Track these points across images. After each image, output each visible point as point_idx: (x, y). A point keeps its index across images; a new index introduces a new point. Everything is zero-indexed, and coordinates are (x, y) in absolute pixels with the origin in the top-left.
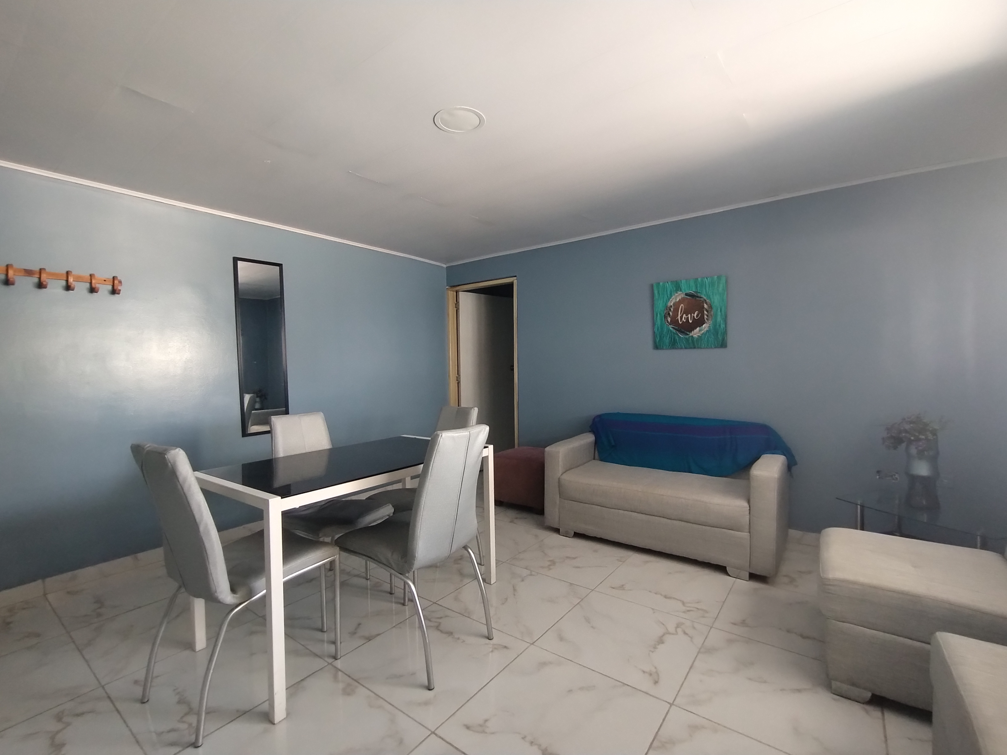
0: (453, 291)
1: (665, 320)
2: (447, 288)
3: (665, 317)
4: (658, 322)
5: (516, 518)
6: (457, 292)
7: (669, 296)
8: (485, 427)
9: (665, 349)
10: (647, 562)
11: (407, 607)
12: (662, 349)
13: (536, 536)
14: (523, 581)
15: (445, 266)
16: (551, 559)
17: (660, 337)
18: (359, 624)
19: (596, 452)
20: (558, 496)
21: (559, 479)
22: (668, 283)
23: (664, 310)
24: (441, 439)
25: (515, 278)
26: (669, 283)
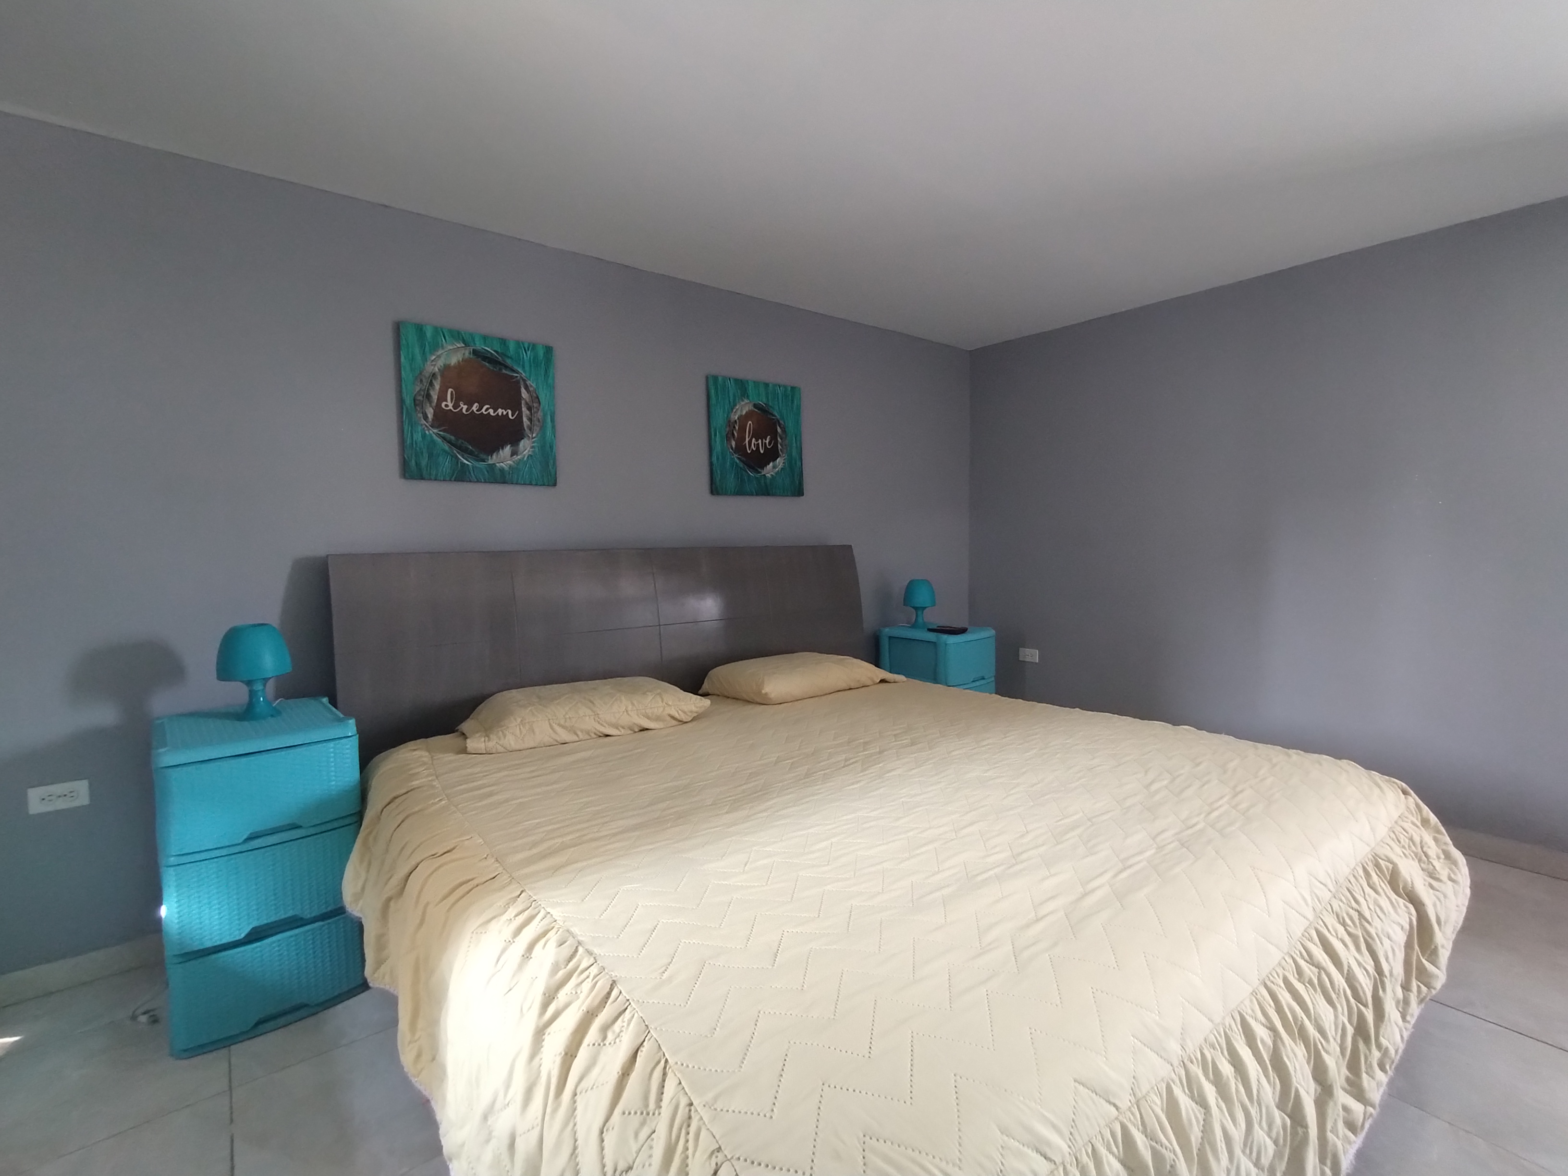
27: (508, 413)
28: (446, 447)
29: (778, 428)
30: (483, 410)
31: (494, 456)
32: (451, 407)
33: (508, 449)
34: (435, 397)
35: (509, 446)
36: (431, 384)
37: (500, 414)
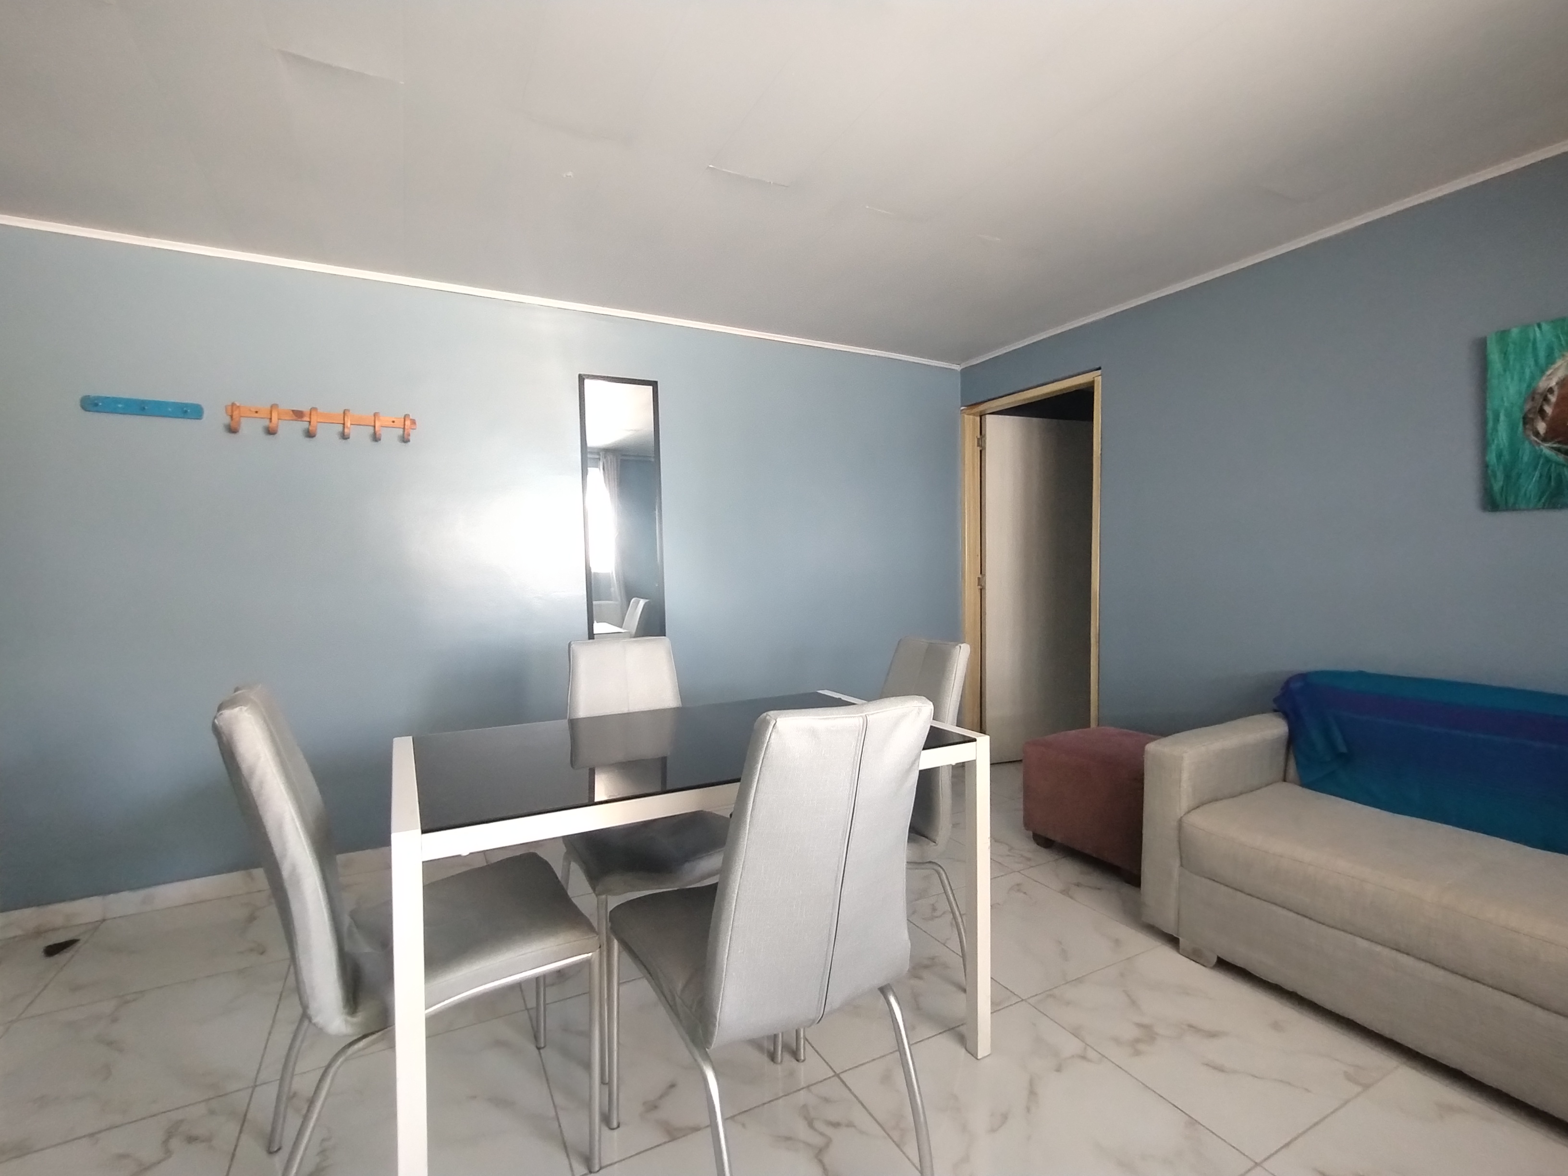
0: (974, 414)
1: (1525, 429)
2: (963, 410)
3: (1527, 421)
4: (1502, 435)
5: (1078, 885)
6: (982, 416)
7: (1542, 360)
8: (920, 704)
9: (1524, 510)
10: (1447, 1109)
11: (779, 1067)
12: (1513, 508)
13: (1117, 942)
14: (1059, 1069)
15: (958, 368)
16: (1146, 1020)
17: (1507, 477)
18: (672, 1086)
19: (1292, 764)
20: (1177, 863)
21: (1180, 821)
22: (1539, 326)
23: (1525, 401)
24: (773, 734)
25: (1099, 372)
26: (1545, 327)
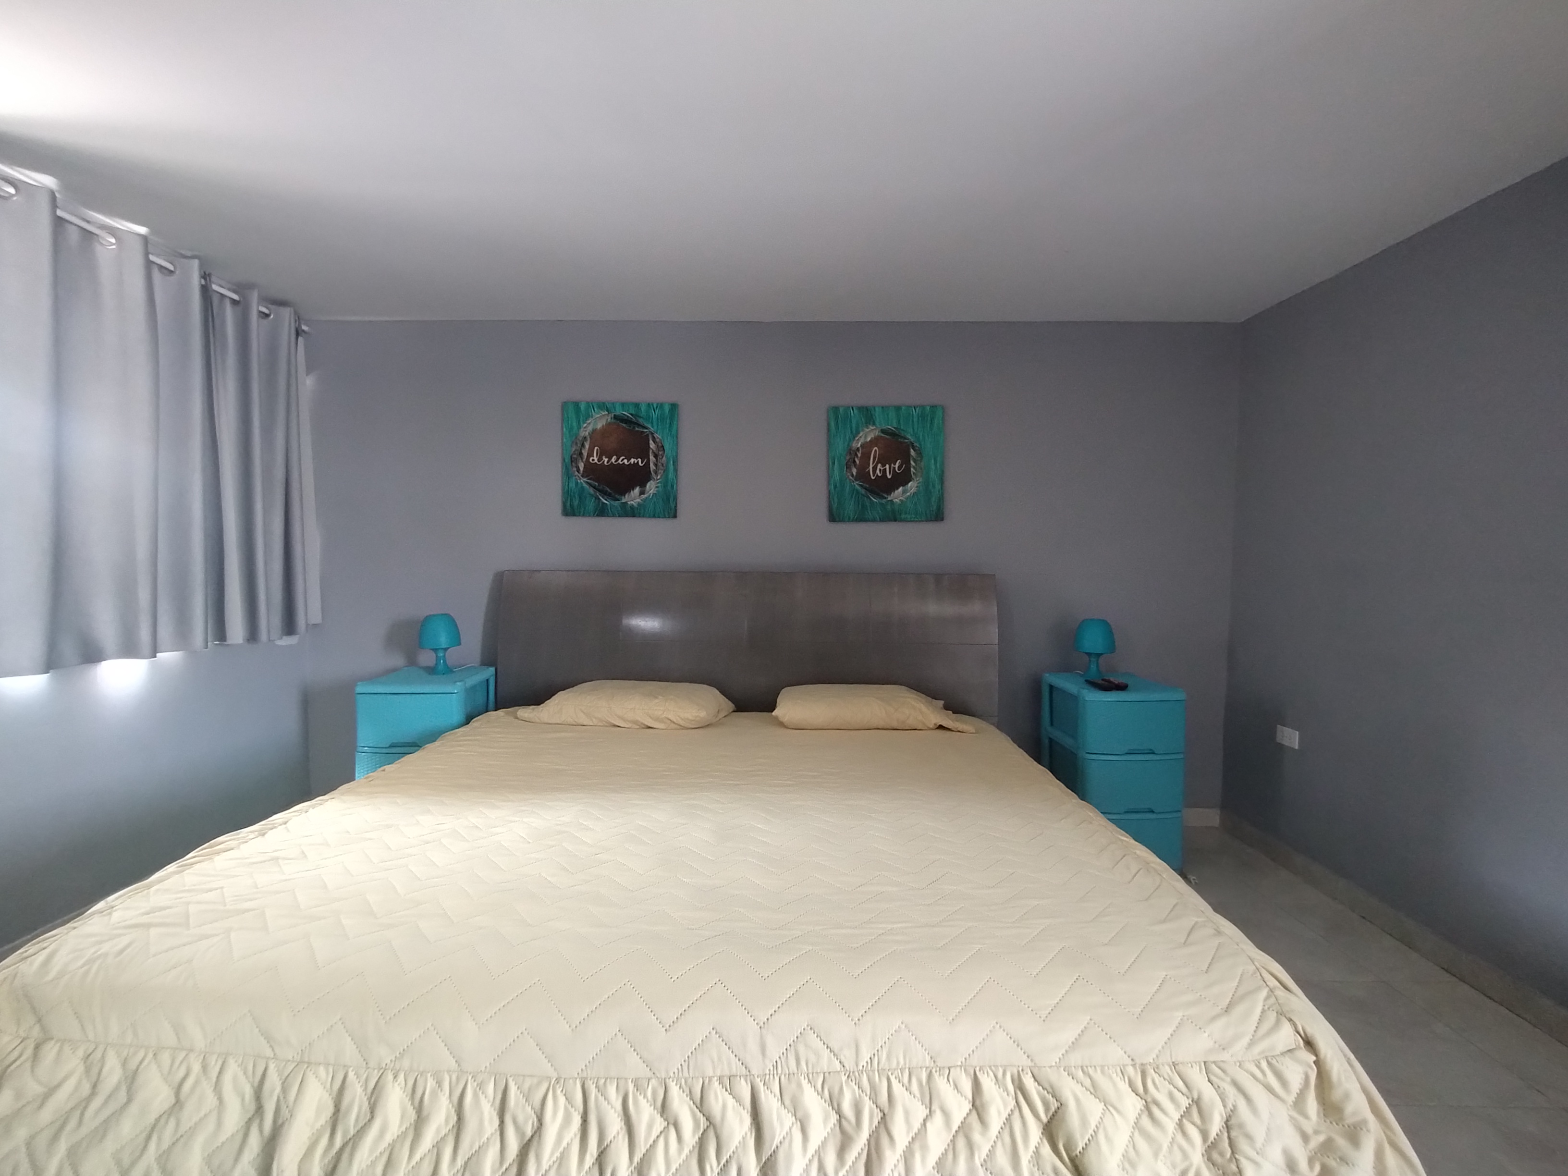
27: (638, 462)
28: (592, 491)
29: (912, 450)
30: (620, 461)
31: (627, 496)
32: (596, 461)
33: (637, 490)
34: (585, 454)
35: (638, 488)
36: (583, 445)
37: (632, 463)
